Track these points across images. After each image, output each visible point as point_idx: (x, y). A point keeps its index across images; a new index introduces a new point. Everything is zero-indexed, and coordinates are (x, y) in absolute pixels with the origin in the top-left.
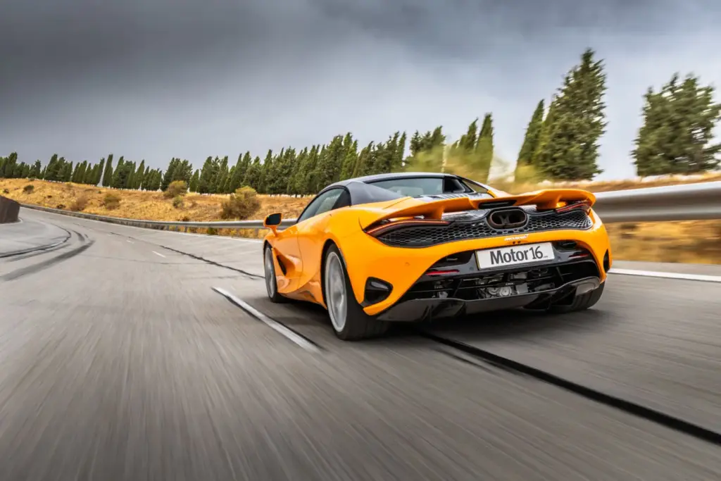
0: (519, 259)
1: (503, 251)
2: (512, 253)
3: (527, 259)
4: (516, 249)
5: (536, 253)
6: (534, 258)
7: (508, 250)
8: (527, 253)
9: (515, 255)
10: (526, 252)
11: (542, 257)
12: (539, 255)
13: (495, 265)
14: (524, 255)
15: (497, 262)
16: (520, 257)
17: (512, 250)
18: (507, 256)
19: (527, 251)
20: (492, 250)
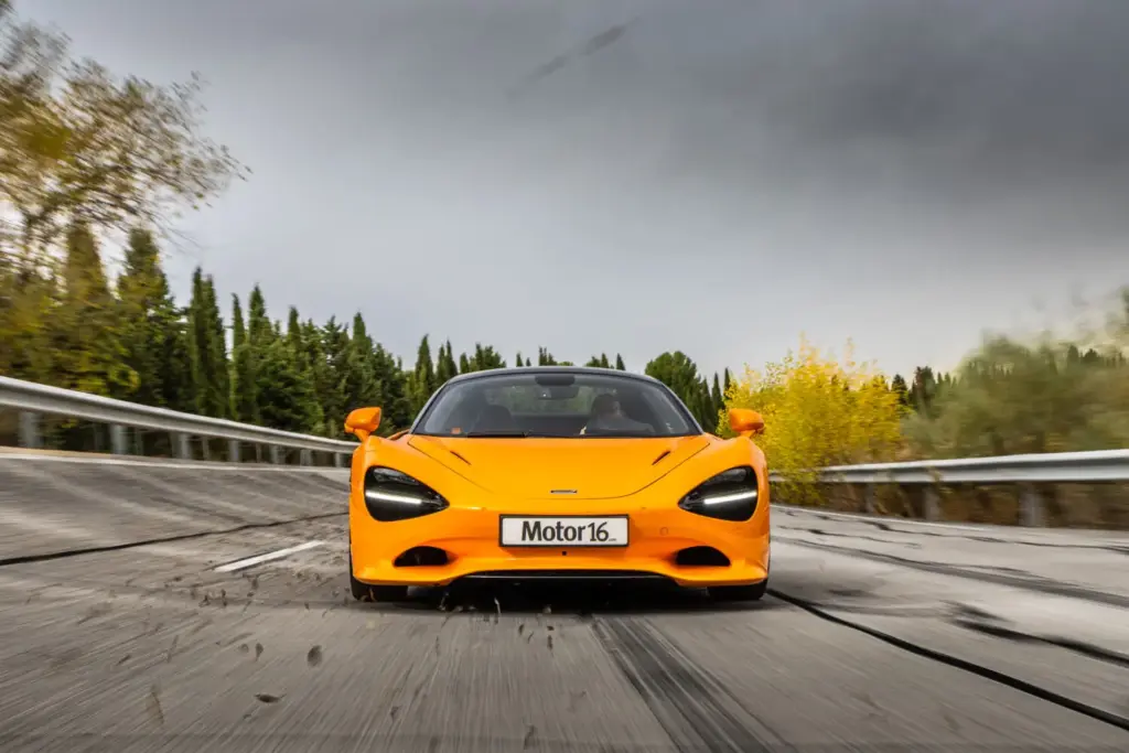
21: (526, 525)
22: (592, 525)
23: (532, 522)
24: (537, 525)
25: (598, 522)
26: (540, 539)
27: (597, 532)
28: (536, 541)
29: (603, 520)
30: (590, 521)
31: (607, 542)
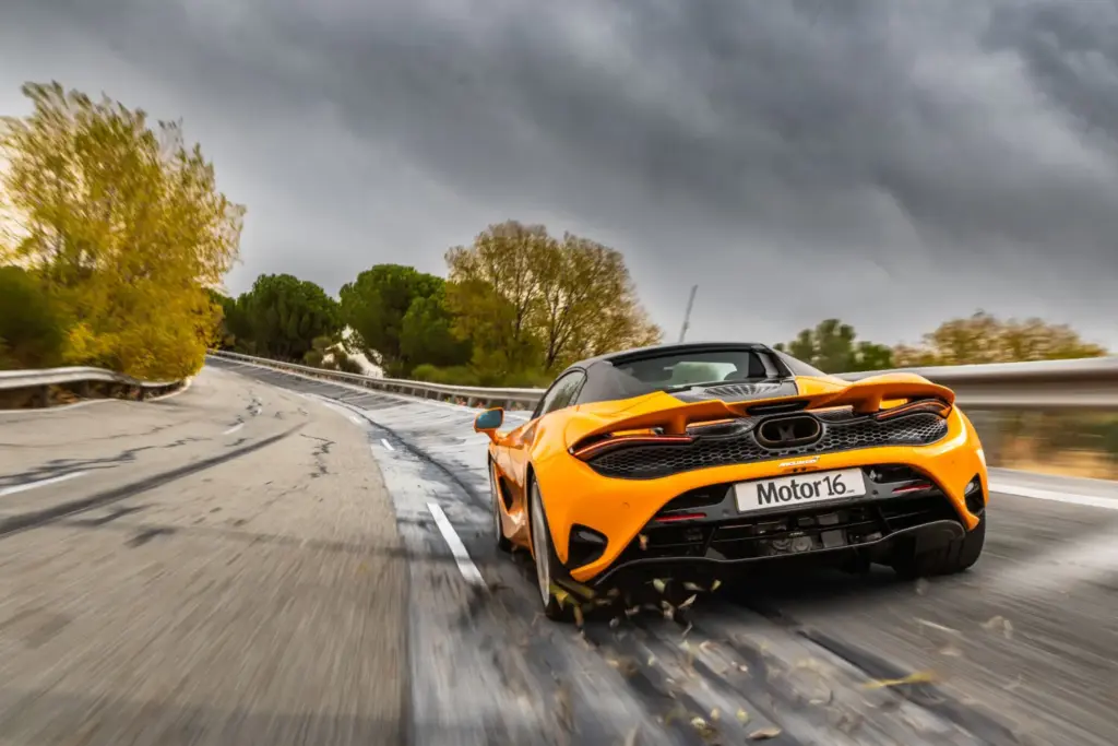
0: (804, 495)
1: (778, 484)
2: (794, 485)
3: (818, 495)
4: (799, 480)
5: (835, 485)
6: (831, 493)
7: (787, 482)
8: (819, 487)
9: (798, 489)
10: (816, 484)
11: (843, 492)
12: (839, 488)
13: (765, 505)
14: (815, 488)
15: (768, 500)
16: (807, 492)
17: (793, 482)
18: (785, 492)
19: (819, 483)
20: (759, 483)
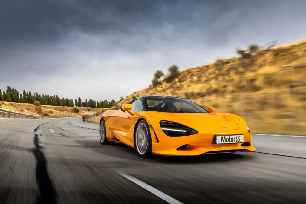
21: (222, 138)
22: (237, 137)
23: (223, 137)
24: (225, 137)
25: (238, 136)
26: (225, 142)
27: (238, 139)
28: (224, 143)
29: (239, 136)
30: (236, 136)
31: (239, 142)
